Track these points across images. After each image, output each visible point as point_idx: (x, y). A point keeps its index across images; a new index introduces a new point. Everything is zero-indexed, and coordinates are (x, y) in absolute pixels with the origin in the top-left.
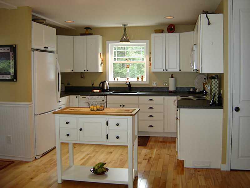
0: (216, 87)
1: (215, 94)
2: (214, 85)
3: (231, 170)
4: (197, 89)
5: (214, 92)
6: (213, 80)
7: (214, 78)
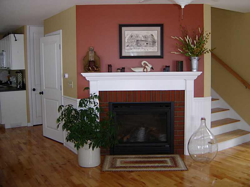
0: (21, 78)
1: (20, 82)
2: (19, 77)
3: (34, 126)
4: (2, 81)
5: (20, 81)
6: (18, 74)
7: (19, 73)
